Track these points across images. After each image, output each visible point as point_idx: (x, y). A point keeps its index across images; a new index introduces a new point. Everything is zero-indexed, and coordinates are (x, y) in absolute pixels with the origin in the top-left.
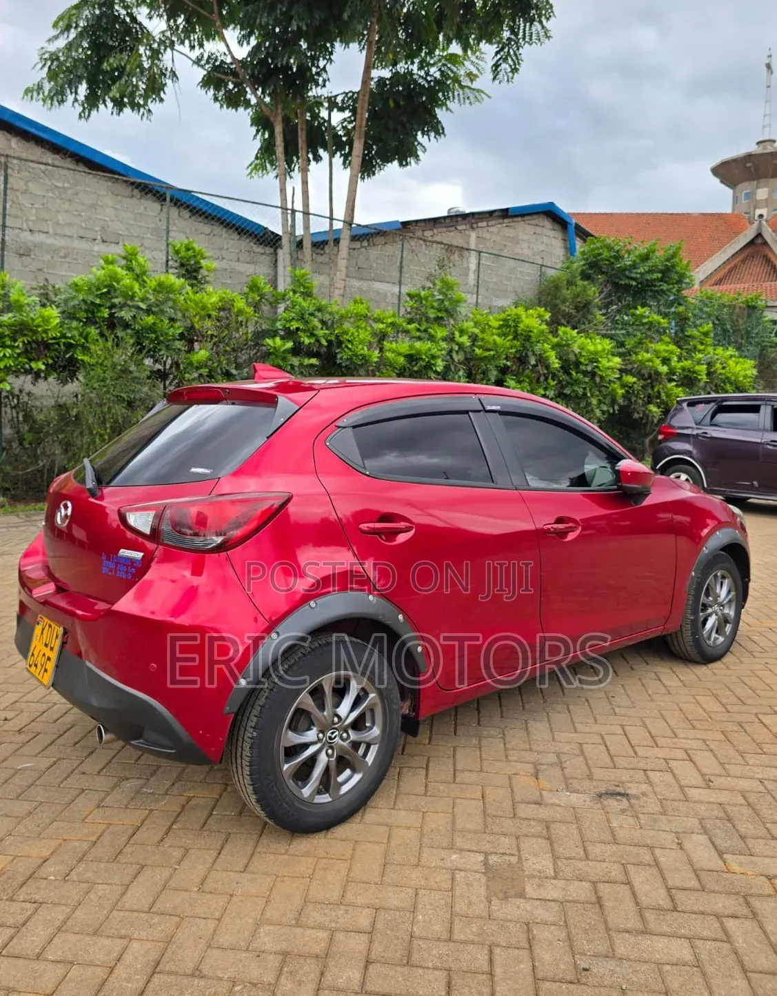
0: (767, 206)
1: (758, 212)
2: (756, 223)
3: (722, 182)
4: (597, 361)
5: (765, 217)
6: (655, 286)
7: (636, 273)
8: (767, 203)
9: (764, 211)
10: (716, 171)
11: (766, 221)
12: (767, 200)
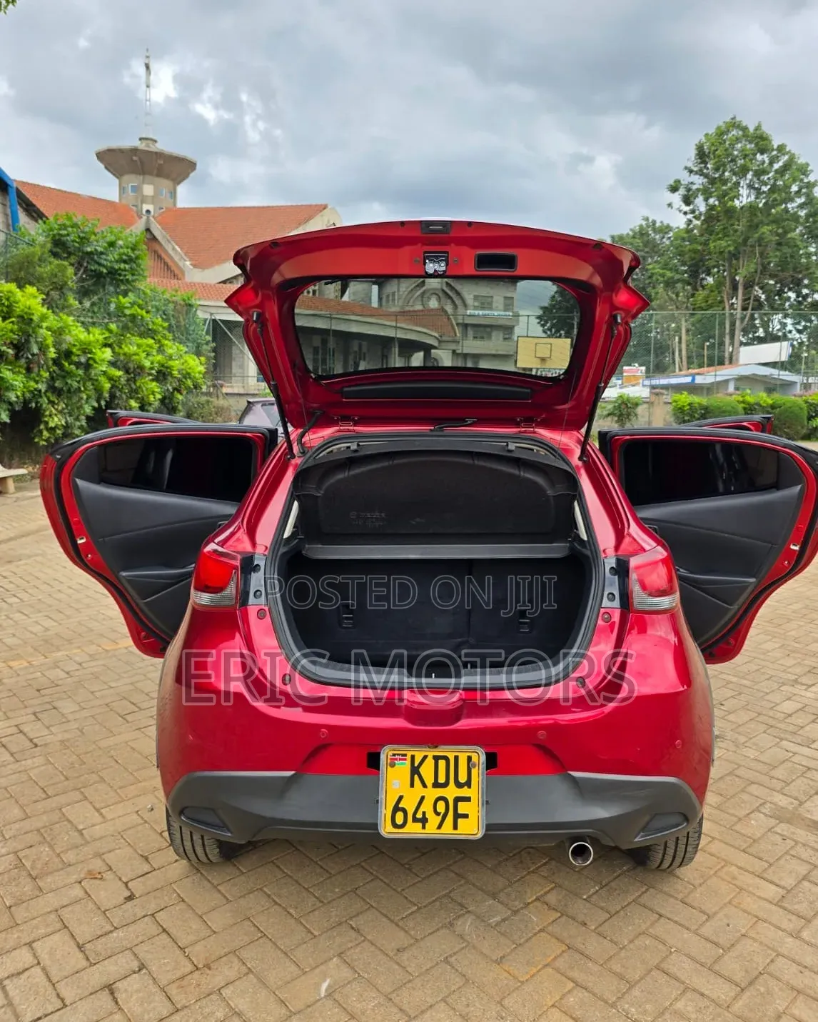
0: (153, 203)
1: (145, 207)
2: (144, 218)
3: (106, 168)
4: (91, 352)
5: (152, 213)
6: (120, 275)
7: (105, 260)
8: (153, 200)
9: (151, 207)
10: (101, 156)
11: (153, 217)
12: (153, 197)
